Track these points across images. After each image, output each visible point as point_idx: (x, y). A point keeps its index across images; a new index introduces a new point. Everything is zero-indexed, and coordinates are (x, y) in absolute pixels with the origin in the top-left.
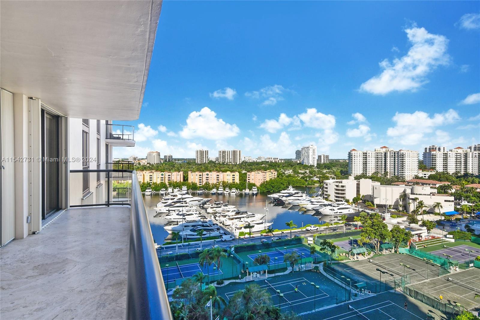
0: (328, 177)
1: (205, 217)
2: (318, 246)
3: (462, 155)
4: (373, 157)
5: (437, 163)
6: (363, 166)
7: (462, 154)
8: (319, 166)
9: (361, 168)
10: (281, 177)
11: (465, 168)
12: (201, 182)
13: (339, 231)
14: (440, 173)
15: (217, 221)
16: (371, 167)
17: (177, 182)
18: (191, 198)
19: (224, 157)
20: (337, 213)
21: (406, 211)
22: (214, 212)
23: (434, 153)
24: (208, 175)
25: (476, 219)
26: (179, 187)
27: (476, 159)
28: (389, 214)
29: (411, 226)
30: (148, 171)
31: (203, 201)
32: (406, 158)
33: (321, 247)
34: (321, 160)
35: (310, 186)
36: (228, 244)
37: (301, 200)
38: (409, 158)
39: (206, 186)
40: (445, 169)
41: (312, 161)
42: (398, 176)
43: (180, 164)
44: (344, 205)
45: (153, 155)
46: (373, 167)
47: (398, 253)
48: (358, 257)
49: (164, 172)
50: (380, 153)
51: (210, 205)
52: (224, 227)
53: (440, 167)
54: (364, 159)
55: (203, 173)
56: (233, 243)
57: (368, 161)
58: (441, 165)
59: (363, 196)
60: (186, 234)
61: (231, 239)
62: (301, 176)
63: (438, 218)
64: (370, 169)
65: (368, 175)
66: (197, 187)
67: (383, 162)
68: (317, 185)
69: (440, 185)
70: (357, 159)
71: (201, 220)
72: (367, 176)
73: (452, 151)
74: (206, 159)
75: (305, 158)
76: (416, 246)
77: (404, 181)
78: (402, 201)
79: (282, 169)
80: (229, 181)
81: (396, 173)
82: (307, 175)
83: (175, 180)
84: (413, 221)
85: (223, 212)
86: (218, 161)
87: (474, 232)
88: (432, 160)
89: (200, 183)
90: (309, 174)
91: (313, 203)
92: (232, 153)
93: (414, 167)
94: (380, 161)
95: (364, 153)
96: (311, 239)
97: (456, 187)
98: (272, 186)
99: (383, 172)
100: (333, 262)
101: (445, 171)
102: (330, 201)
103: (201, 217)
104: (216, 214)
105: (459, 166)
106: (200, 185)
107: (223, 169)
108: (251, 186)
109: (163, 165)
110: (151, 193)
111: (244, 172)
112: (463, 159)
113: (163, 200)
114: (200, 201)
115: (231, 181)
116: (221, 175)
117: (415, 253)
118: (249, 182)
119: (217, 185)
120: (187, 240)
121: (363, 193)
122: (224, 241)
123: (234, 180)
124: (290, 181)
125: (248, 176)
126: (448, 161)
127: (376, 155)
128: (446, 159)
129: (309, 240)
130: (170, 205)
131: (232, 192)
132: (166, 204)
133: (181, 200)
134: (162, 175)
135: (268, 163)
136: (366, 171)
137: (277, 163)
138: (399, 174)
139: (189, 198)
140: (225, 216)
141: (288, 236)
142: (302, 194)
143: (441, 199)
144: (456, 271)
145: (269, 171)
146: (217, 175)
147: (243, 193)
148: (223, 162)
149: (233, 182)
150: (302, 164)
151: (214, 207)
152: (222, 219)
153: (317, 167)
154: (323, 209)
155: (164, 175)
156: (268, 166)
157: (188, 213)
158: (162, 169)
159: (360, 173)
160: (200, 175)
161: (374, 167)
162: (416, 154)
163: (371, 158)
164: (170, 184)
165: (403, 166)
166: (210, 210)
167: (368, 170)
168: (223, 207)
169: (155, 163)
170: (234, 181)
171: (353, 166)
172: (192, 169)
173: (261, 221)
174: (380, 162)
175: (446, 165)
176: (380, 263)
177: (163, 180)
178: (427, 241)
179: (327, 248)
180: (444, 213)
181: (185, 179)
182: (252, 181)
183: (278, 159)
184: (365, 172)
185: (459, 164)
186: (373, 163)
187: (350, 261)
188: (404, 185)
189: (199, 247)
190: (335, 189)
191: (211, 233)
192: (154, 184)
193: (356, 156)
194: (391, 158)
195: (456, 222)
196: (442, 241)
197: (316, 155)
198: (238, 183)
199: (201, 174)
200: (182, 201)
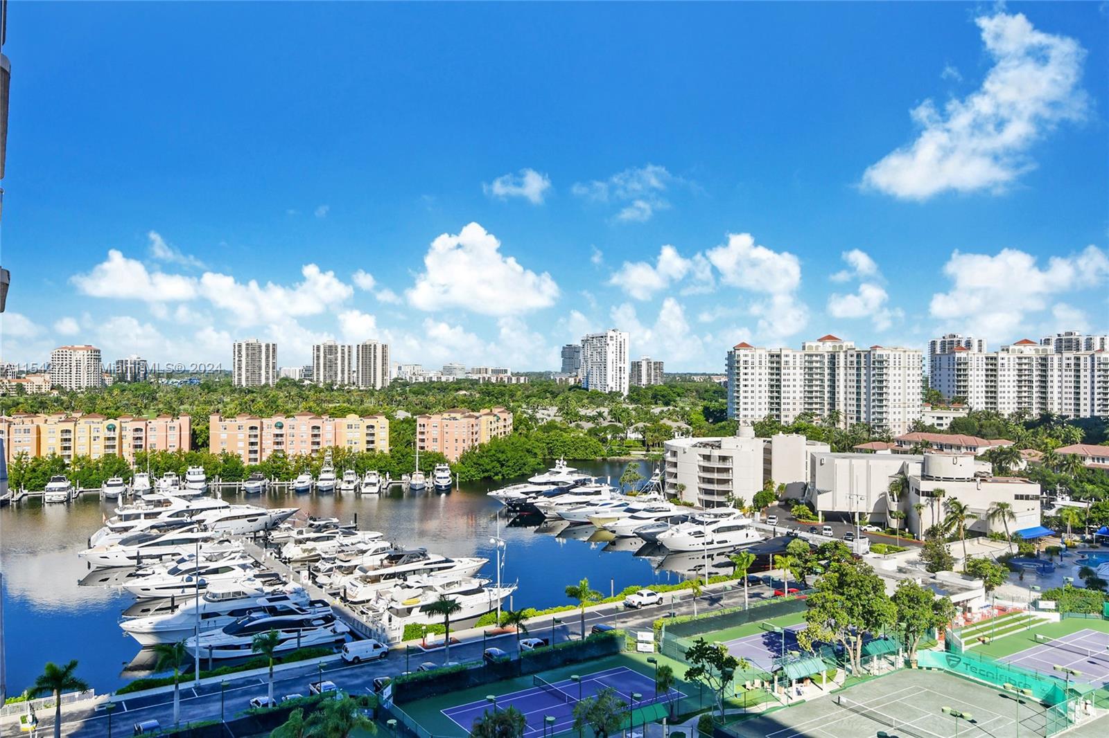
0: (670, 428)
1: (279, 579)
2: (680, 661)
3: (1034, 363)
4: (798, 369)
5: (970, 384)
6: (770, 394)
7: (1034, 360)
8: (638, 395)
9: (763, 401)
10: (525, 432)
11: (1042, 398)
12: (255, 452)
13: (729, 605)
14: (977, 412)
15: (321, 587)
16: (791, 398)
17: (169, 452)
18: (223, 508)
19: (330, 365)
20: (712, 543)
21: (909, 532)
22: (306, 555)
23: (963, 355)
24: (281, 427)
25: (1097, 547)
26: (176, 470)
27: (1068, 373)
28: (865, 543)
29: (937, 577)
30: (53, 416)
31: (268, 516)
32: (891, 371)
33: (688, 664)
34: (640, 376)
35: (616, 458)
36: (365, 673)
37: (597, 505)
38: (897, 372)
39: (274, 465)
40: (991, 403)
41: (616, 379)
42: (870, 423)
43: (177, 390)
44: (732, 517)
45: (74, 359)
46: (798, 398)
47: (914, 666)
48: (799, 688)
49: (119, 420)
50: (817, 356)
51: (294, 533)
52: (347, 610)
53: (978, 398)
54: (772, 374)
55: (263, 420)
56: (386, 666)
57: (785, 380)
58: (980, 389)
59: (781, 488)
60: (207, 644)
61: (377, 652)
62: (588, 425)
63: (1002, 549)
64: (788, 404)
65: (783, 419)
66: (243, 470)
67: (826, 381)
68: (637, 454)
69: (988, 448)
70: (752, 374)
71: (262, 591)
72: (782, 423)
73: (1008, 350)
74: (267, 373)
75: (594, 371)
76: (963, 641)
77: (889, 440)
78: (896, 499)
79: (524, 406)
80: (353, 445)
81: (863, 416)
82: (605, 424)
83: (160, 447)
84: (939, 564)
85: (342, 556)
86: (311, 380)
87: (1104, 588)
88: (958, 376)
89: (253, 456)
90: (609, 418)
91: (636, 514)
92: (358, 351)
93: (911, 397)
94: (816, 380)
95: (772, 356)
96: (649, 636)
97: (1029, 454)
98: (499, 462)
99: (826, 413)
100: (728, 712)
101: (991, 408)
102: (686, 504)
103: (263, 580)
104: (317, 564)
105: (1026, 394)
106: (253, 463)
107: (330, 405)
108: (430, 463)
109: (110, 393)
110: (65, 493)
111: (401, 414)
112: (1035, 373)
113: (116, 518)
114: (256, 520)
115: (361, 447)
116: (328, 427)
117: (967, 665)
118: (422, 448)
119: (313, 459)
120: (214, 667)
121: (780, 478)
122: (352, 663)
123: (372, 442)
124: (555, 442)
125: (418, 429)
126: (1000, 378)
127: (805, 361)
128: (994, 373)
129: (642, 642)
130: (142, 539)
131: (367, 484)
132: (125, 535)
133: (186, 519)
134: (111, 428)
135: (477, 384)
136: (777, 410)
137: (505, 386)
138: (872, 417)
139: (214, 511)
140: (350, 571)
141: (570, 631)
142: (598, 485)
143: (1004, 491)
144: (1087, 717)
145: (487, 411)
146: (314, 428)
147: (404, 486)
148: (328, 381)
149: (368, 450)
150: (584, 389)
151: (308, 539)
152: (340, 580)
153: (631, 399)
154: (670, 532)
155: (117, 430)
156: (478, 395)
157: (213, 565)
158: (107, 408)
159: (760, 416)
160: (252, 428)
161: (801, 398)
162: (916, 357)
163: (791, 371)
164: (141, 462)
165: (882, 394)
166: (291, 551)
167: (783, 407)
168: (340, 539)
169: (80, 388)
170: (371, 446)
171: (742, 394)
172: (220, 406)
173: (475, 584)
174: (818, 383)
175: (993, 389)
176: (870, 705)
177: (113, 447)
178: (990, 624)
179: (707, 666)
180: (1016, 534)
181: (199, 441)
182: (431, 447)
183: (506, 371)
184: (775, 412)
185: (1026, 389)
186: (798, 386)
187: (777, 704)
188: (889, 451)
189: (264, 690)
190: (700, 466)
191: (303, 633)
192: (78, 460)
193: (750, 363)
194: (849, 371)
195: (1051, 560)
196: (1028, 620)
197: (627, 361)
198: (386, 451)
199: (256, 423)
200: (189, 520)
